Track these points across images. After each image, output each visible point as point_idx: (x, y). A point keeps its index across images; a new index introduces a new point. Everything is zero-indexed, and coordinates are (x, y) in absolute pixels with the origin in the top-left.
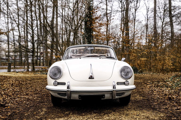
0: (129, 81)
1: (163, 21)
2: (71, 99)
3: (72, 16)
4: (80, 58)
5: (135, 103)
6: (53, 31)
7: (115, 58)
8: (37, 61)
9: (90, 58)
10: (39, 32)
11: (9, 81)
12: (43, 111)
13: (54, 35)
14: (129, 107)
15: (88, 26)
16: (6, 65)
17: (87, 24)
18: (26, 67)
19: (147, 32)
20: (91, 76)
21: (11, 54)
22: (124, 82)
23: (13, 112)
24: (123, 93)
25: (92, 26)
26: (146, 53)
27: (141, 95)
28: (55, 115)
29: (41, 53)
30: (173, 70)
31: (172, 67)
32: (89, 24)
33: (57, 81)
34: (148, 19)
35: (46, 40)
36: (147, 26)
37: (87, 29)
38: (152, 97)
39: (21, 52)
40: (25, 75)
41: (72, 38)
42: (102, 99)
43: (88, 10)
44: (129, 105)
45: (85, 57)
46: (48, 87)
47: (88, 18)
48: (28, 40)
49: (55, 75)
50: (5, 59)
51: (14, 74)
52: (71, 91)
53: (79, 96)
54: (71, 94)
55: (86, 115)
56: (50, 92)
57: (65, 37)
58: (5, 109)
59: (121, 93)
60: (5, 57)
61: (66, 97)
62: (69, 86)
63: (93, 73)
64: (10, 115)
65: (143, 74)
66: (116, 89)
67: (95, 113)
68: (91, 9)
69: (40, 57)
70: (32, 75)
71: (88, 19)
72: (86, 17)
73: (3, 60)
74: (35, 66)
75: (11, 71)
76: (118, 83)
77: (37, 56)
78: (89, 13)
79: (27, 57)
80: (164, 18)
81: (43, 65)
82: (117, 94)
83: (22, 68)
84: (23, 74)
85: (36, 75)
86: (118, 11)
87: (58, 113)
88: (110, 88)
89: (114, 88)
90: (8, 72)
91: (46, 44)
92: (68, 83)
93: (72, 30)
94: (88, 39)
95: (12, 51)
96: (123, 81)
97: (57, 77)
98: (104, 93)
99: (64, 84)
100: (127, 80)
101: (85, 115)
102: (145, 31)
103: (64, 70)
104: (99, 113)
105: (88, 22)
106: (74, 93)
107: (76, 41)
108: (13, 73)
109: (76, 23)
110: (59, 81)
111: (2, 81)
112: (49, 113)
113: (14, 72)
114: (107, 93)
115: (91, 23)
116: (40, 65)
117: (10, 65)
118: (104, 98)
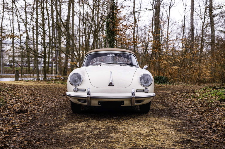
0: (149, 88)
1: (204, 21)
2: (91, 105)
3: (92, 15)
4: (101, 65)
5: (155, 112)
6: (68, 33)
7: (137, 65)
8: (49, 68)
9: (111, 65)
10: (51, 34)
11: (21, 90)
12: (63, 116)
13: (70, 37)
14: (149, 114)
15: (111, 29)
16: (9, 73)
17: (110, 26)
18: (35, 75)
19: (184, 35)
20: (111, 83)
21: (17, 59)
22: (144, 90)
23: (34, 117)
24: (142, 101)
25: (115, 29)
26: (179, 60)
27: (163, 105)
28: (75, 120)
29: (54, 59)
30: (212, 81)
31: (210, 77)
32: (111, 27)
33: (77, 87)
34: (185, 19)
35: (60, 43)
36: (184, 27)
37: (109, 32)
38: (175, 107)
39: (28, 57)
40: (36, 84)
41: (91, 41)
42: (121, 106)
43: (110, 9)
44: (149, 113)
45: (106, 64)
46: (68, 93)
47: (111, 19)
48: (39, 42)
49: (75, 81)
50: (8, 65)
51: (24, 83)
52: (91, 98)
53: (99, 102)
54: (91, 100)
55: (106, 121)
56: (70, 98)
57: (83, 40)
58: (26, 115)
59: (140, 100)
60: (8, 63)
61: (86, 103)
62: (89, 92)
63: (114, 80)
64: (31, 120)
65: (174, 85)
66: (135, 96)
67: (114, 119)
68: (114, 8)
69: (52, 63)
70: (45, 84)
71: (111, 21)
72: (108, 17)
73: (6, 67)
74: (47, 75)
75: (19, 80)
76: (138, 91)
77: (48, 62)
78: (111, 13)
79: (37, 63)
80: (205, 17)
81: (56, 73)
82: (136, 101)
83: (31, 77)
84: (34, 83)
85: (49, 84)
86: (147, 9)
87: (78, 119)
88: (129, 95)
89: (133, 95)
90: (15, 80)
91: (60, 48)
92: (88, 90)
93: (91, 32)
94: (110, 44)
95: (17, 56)
96: (143, 88)
97: (77, 84)
98: (124, 100)
99: (84, 90)
100: (147, 88)
101: (104, 121)
102: (182, 33)
103: (85, 77)
104: (118, 119)
105: (110, 24)
106: (94, 100)
107: (96, 44)
108: (22, 82)
109: (96, 23)
110: (79, 87)
111: (13, 90)
112: (69, 119)
113: (22, 80)
114: (126, 100)
115: (114, 24)
116: (52, 73)
117: (17, 73)
118: (123, 104)
